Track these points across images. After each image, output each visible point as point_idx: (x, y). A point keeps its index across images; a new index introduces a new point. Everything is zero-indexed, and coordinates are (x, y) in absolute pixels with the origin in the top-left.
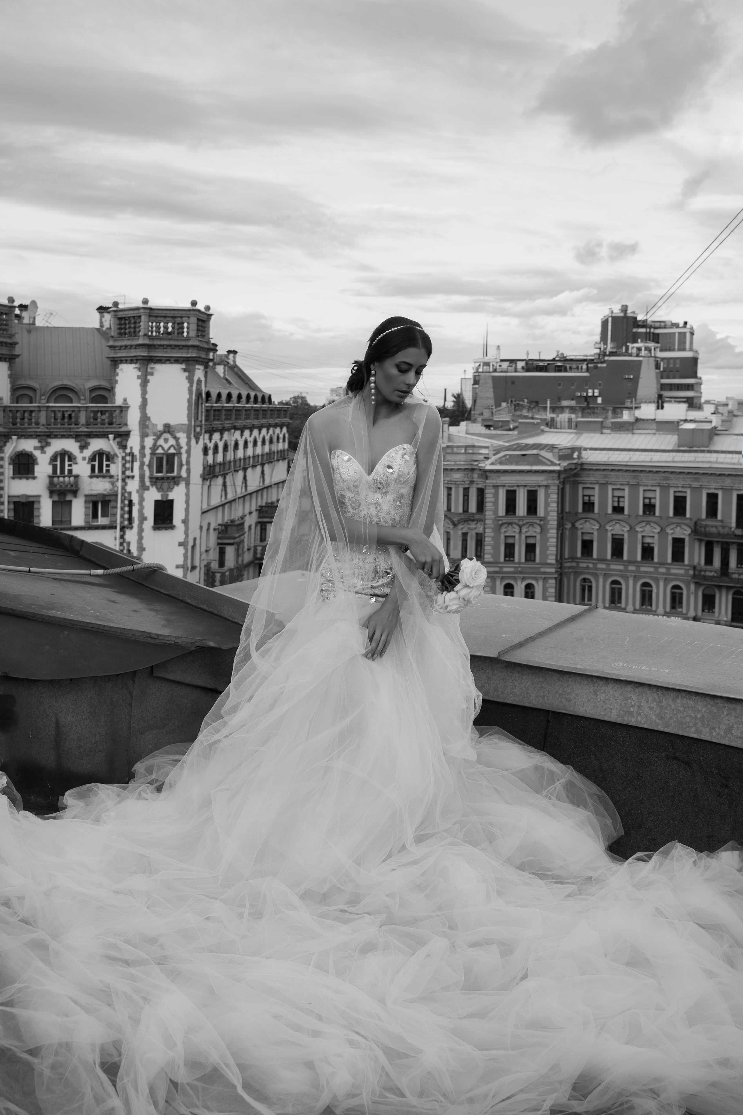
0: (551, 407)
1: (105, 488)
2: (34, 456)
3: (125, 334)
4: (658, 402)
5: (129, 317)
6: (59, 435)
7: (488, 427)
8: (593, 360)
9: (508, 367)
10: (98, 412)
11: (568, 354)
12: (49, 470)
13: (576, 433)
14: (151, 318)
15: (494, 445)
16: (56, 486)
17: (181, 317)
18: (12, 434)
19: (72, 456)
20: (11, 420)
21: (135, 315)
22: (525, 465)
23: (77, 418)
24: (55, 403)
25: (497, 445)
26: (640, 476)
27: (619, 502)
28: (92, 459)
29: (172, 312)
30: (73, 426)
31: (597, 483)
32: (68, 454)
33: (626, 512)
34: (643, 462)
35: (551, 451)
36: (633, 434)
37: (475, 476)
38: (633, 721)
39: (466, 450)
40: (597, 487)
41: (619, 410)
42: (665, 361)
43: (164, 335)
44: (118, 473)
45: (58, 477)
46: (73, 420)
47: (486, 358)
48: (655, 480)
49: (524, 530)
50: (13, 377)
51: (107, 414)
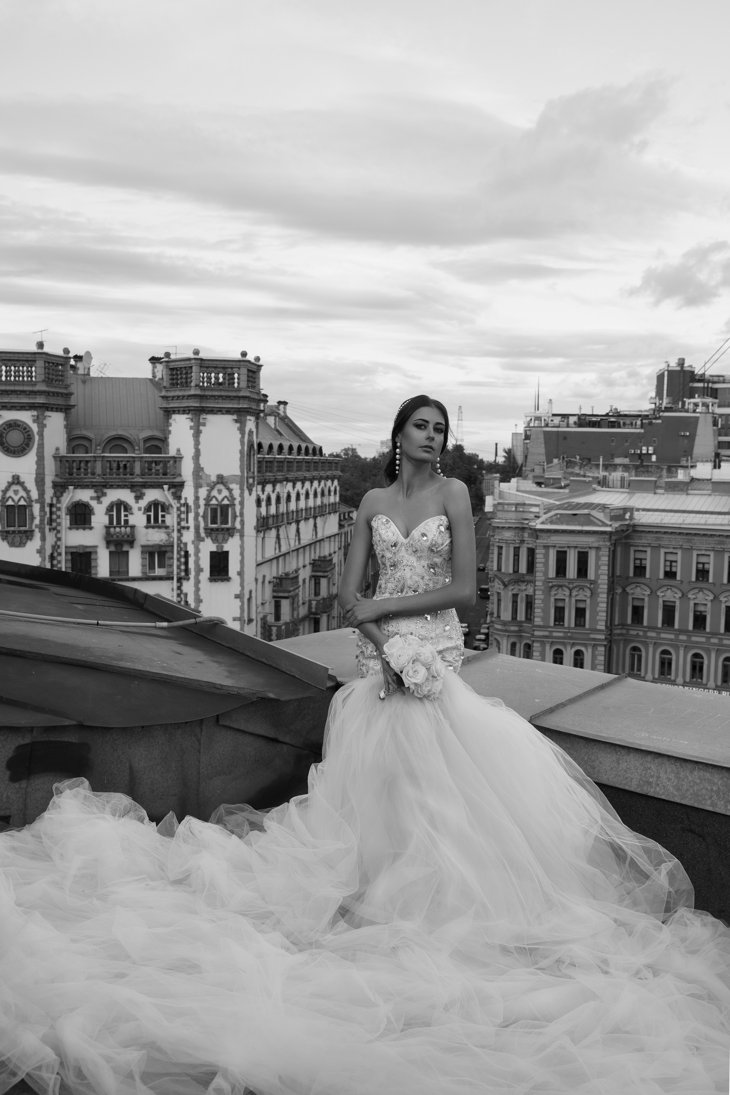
0: (603, 465)
1: (161, 539)
2: (91, 506)
3: (177, 384)
4: (715, 461)
5: (181, 368)
6: (115, 485)
7: (539, 484)
8: (648, 416)
9: (560, 421)
10: (152, 462)
11: (622, 409)
12: (106, 520)
13: (629, 493)
14: (202, 369)
15: (545, 503)
16: (112, 537)
17: (232, 368)
18: (69, 484)
19: (127, 506)
20: (67, 470)
21: (187, 366)
22: (576, 525)
23: (132, 468)
24: (110, 453)
25: (548, 503)
26: (694, 540)
27: (671, 566)
28: (148, 509)
29: (223, 363)
30: (128, 476)
31: (649, 546)
32: (123, 504)
33: (678, 577)
34: (697, 524)
35: (603, 511)
36: (688, 494)
37: (526, 535)
38: (652, 791)
39: (516, 508)
40: (649, 550)
41: (674, 469)
42: (724, 417)
43: (216, 386)
44: (173, 523)
45: (115, 527)
46: (128, 470)
47: (537, 412)
48: (710, 544)
49: (574, 593)
50: (69, 428)
51: (161, 465)
